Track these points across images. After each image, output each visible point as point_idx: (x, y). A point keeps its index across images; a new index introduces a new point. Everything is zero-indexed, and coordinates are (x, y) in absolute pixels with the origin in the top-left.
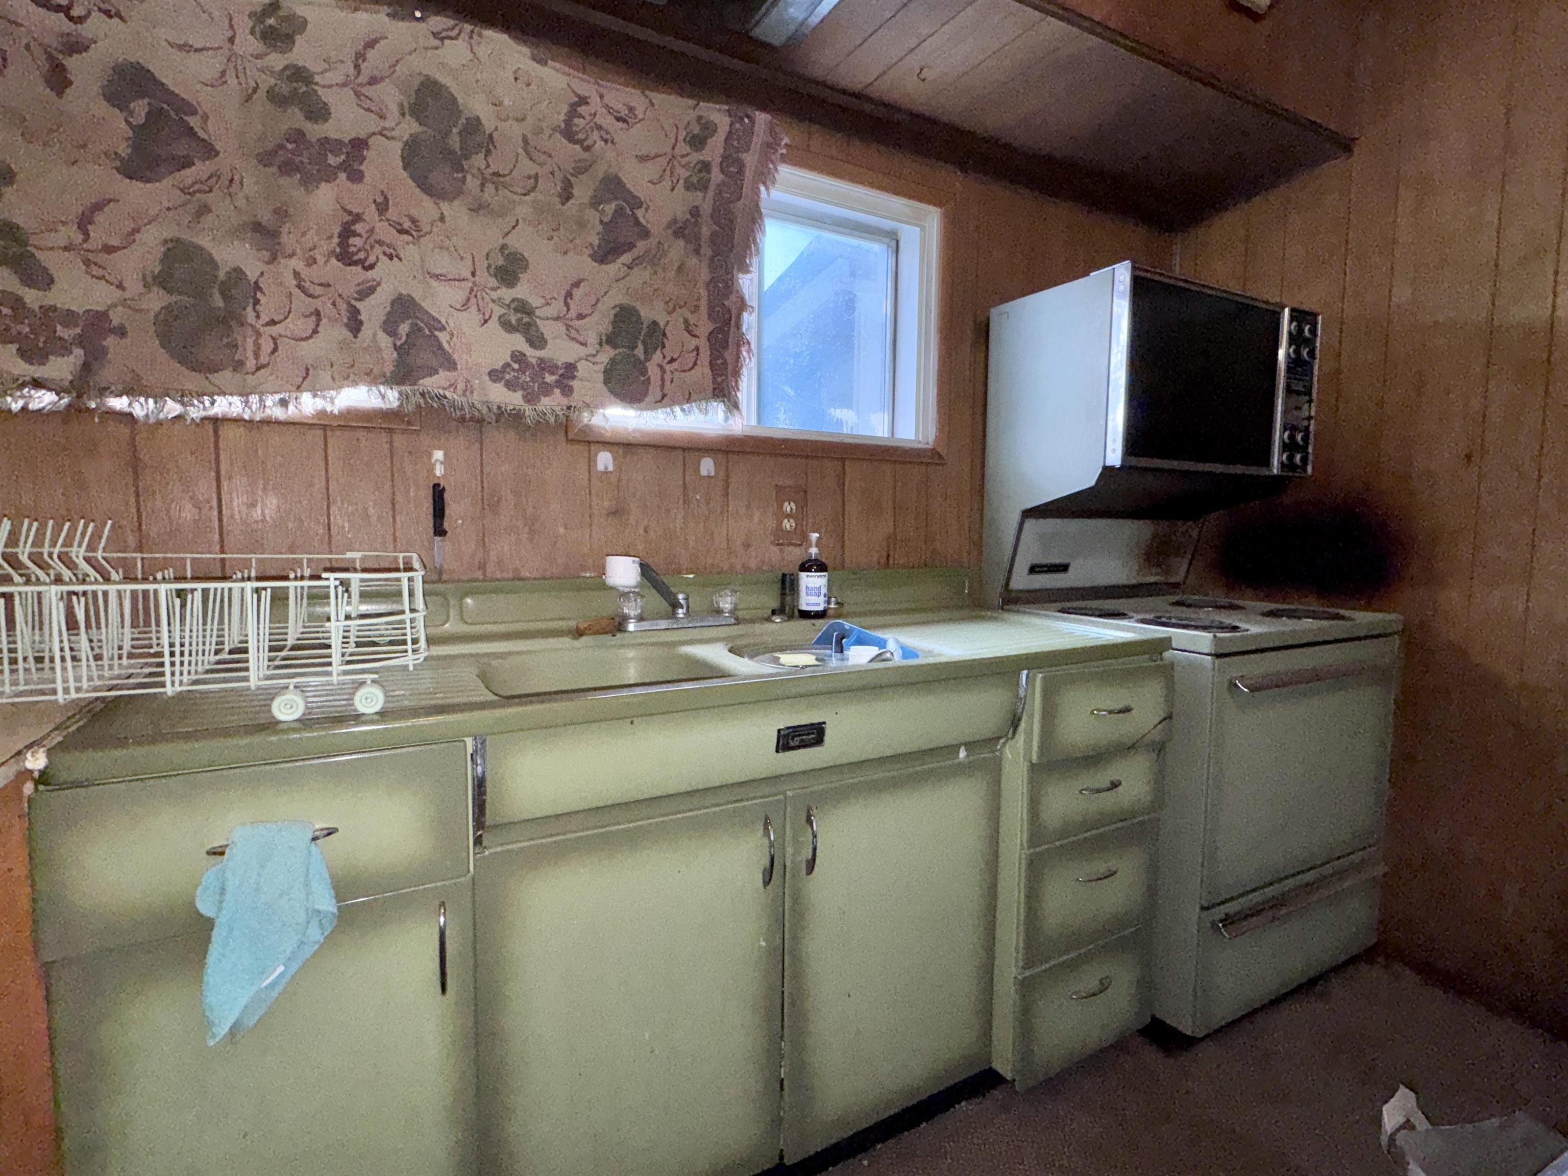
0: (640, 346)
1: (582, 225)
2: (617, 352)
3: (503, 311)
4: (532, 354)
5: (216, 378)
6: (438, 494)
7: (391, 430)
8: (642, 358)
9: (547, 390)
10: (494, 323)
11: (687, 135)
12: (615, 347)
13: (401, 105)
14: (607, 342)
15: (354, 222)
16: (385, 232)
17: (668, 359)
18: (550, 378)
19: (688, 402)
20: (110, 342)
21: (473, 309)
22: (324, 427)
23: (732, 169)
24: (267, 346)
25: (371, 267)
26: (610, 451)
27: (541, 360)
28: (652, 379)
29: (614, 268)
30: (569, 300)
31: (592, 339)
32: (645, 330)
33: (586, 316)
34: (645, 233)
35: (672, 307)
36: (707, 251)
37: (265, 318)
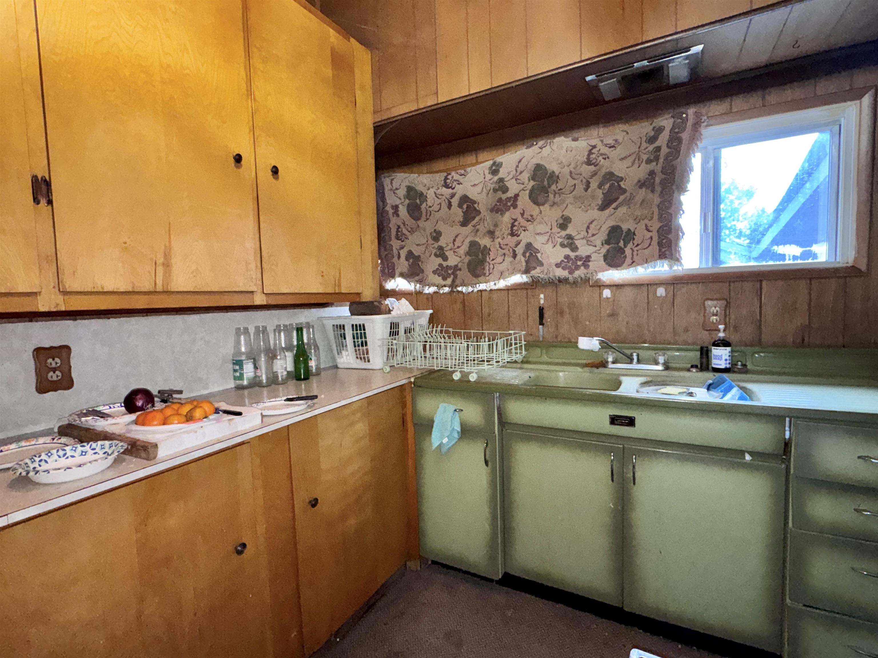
0: (622, 242)
1: (593, 197)
2: (610, 246)
3: (562, 240)
4: (572, 255)
5: (480, 279)
6: (541, 310)
7: (527, 289)
8: (623, 246)
9: (577, 268)
10: (558, 246)
11: (646, 139)
12: (609, 245)
13: (529, 178)
14: (606, 243)
15: (514, 222)
16: (523, 222)
17: (635, 245)
18: (579, 263)
19: (646, 263)
20: (458, 272)
21: (550, 243)
22: (508, 290)
23: (674, 144)
24: (492, 266)
25: (519, 236)
26: (609, 289)
27: (577, 256)
28: (627, 255)
29: (607, 212)
30: (588, 230)
31: (598, 243)
32: (624, 234)
33: (596, 234)
34: (624, 191)
35: (637, 220)
36: (658, 189)
37: (491, 259)
